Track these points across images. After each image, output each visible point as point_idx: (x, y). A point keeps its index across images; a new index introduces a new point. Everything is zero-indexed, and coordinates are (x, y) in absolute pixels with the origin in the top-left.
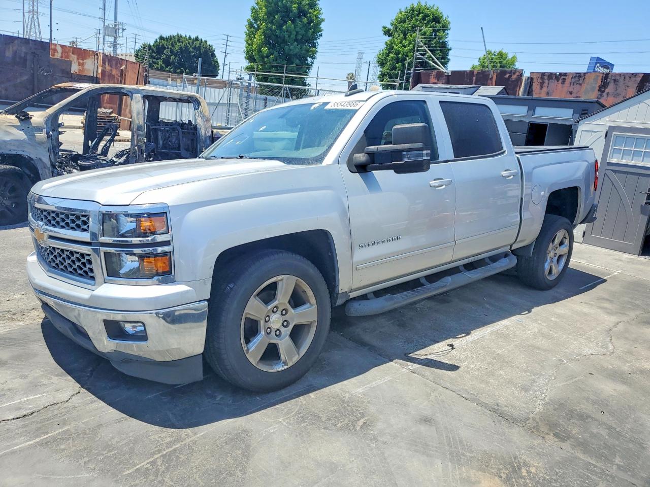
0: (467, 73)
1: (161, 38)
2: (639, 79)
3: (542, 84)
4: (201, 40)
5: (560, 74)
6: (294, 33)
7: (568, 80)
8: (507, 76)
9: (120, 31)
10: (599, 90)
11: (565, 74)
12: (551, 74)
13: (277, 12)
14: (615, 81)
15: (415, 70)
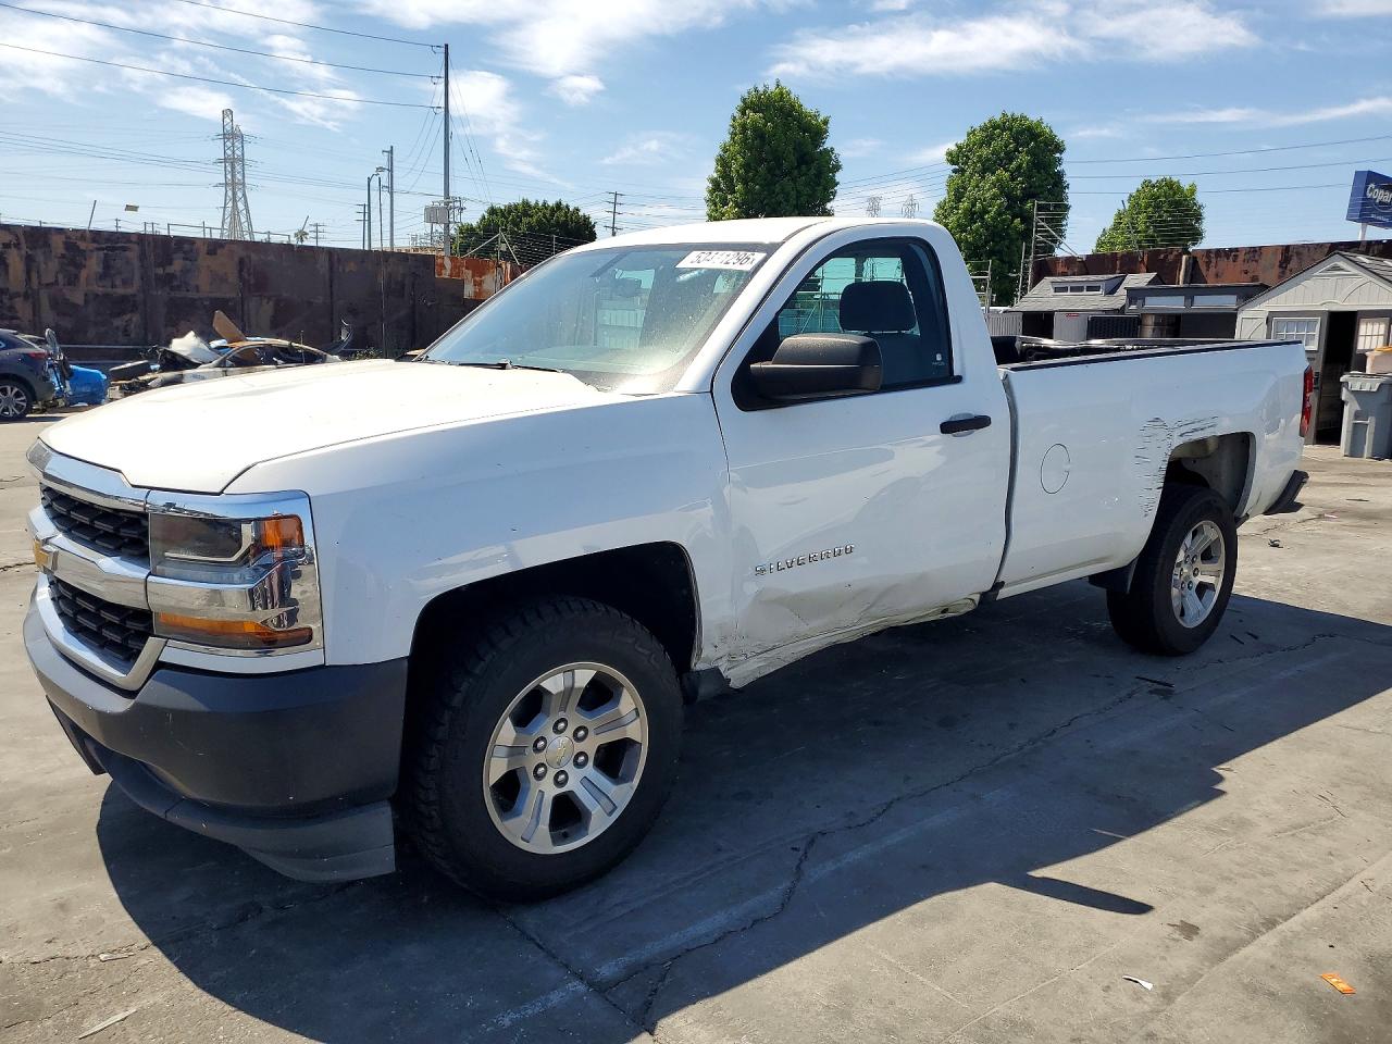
0: (1108, 257)
1: (493, 211)
2: (1326, 250)
3: (1208, 264)
4: (567, 207)
5: (1231, 250)
6: (793, 193)
7: (1241, 257)
8: (1162, 256)
9: (456, 212)
10: (1280, 266)
11: (1237, 250)
12: (1218, 250)
13: (762, 161)
14: (1298, 254)
15: (1035, 258)
